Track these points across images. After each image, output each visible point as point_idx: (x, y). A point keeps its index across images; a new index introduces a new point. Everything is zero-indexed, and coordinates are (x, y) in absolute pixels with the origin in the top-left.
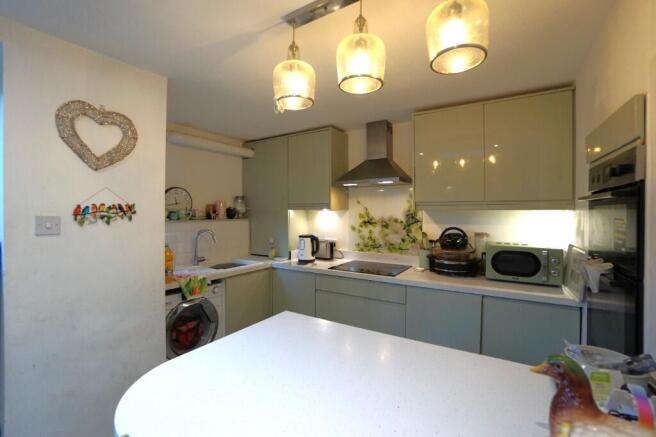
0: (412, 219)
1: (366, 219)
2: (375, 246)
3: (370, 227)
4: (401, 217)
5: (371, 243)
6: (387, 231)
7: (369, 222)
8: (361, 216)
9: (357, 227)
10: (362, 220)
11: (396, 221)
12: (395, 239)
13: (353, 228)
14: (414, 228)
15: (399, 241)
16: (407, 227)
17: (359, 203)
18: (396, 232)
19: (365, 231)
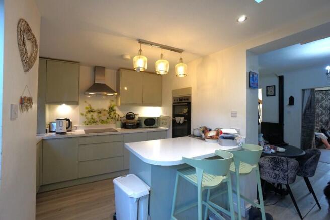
0: (111, 109)
1: (90, 110)
2: (95, 122)
3: (91, 113)
4: (107, 109)
5: (92, 121)
6: (100, 115)
7: (91, 111)
8: (87, 108)
9: (85, 113)
10: (87, 110)
11: (105, 110)
12: (104, 118)
13: (82, 114)
14: (112, 113)
15: (106, 119)
16: (109, 113)
17: (85, 102)
18: (105, 115)
19: (89, 116)
